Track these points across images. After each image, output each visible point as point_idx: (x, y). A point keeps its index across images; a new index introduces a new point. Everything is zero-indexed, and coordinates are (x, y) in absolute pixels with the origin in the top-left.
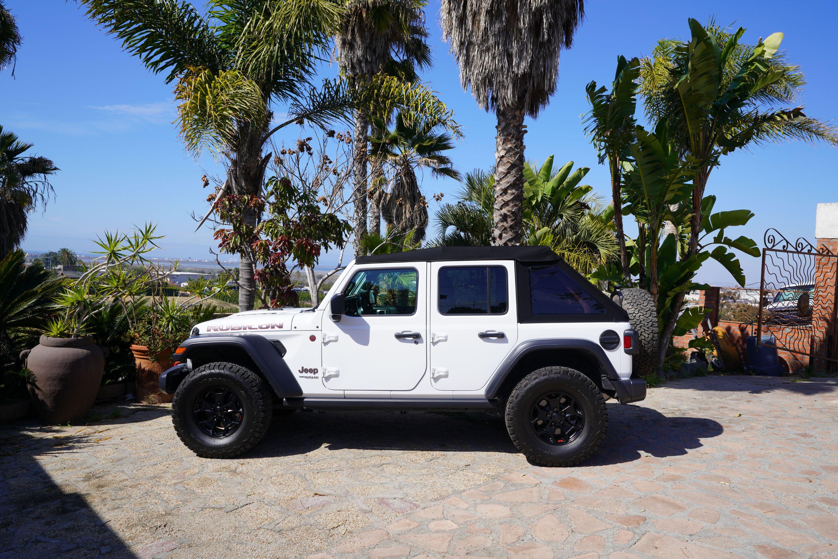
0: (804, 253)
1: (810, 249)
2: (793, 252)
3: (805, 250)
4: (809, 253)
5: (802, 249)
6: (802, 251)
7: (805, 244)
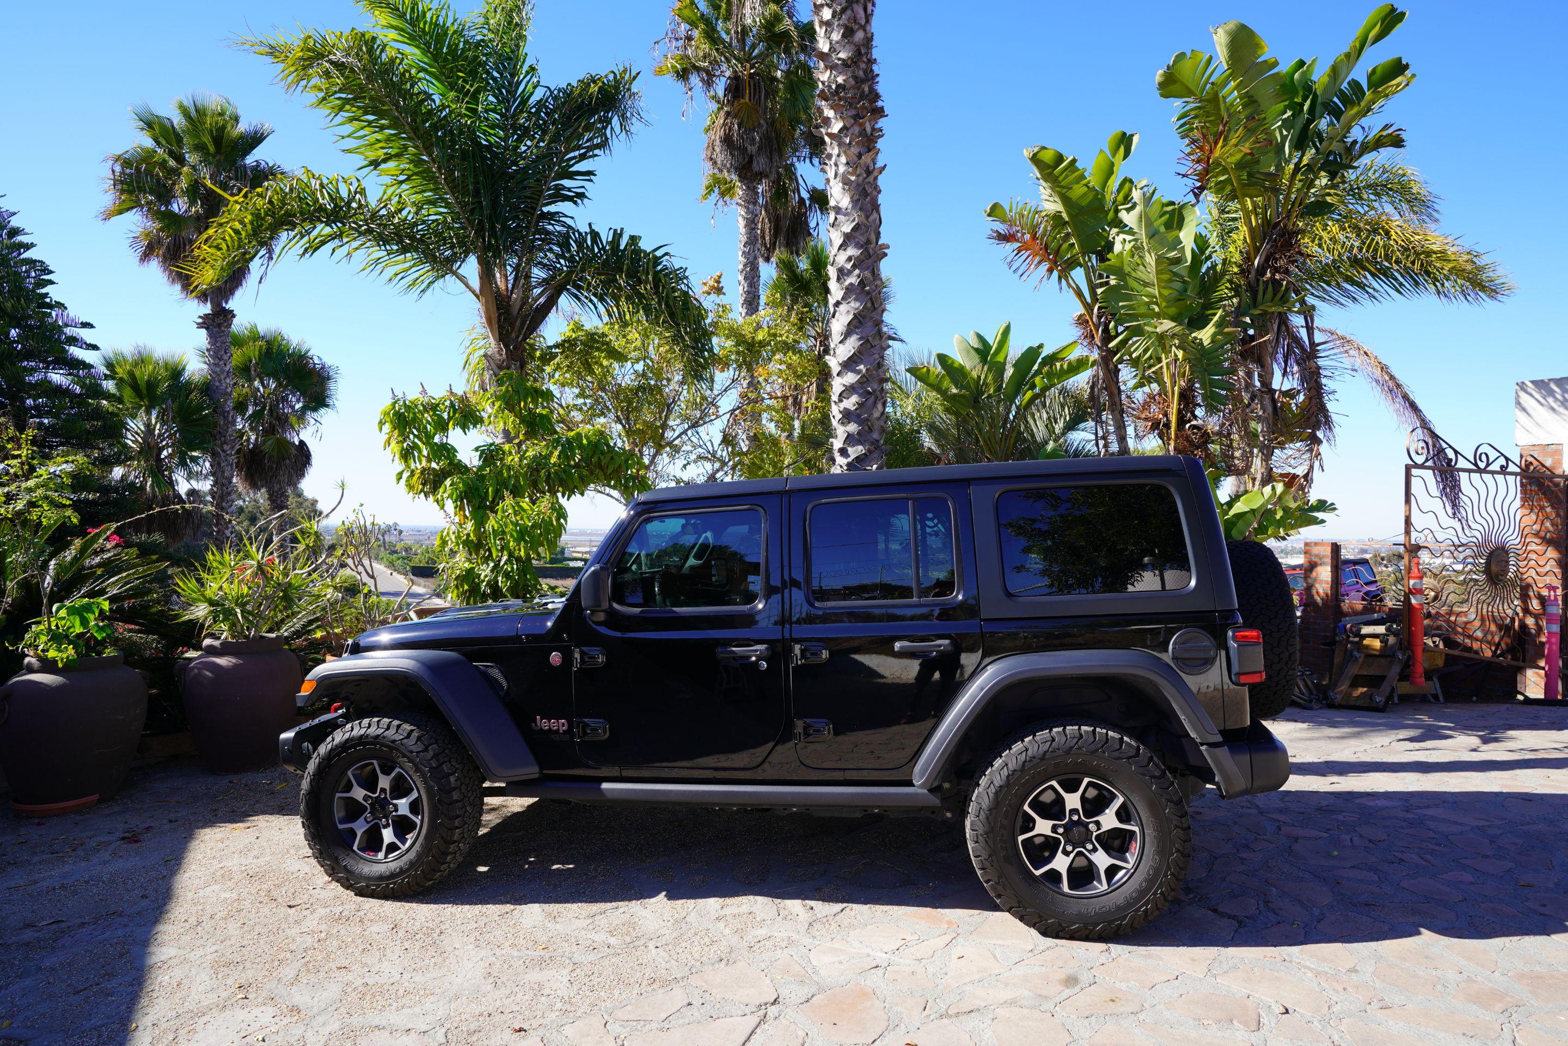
0: (1493, 473)
1: (1504, 463)
2: (1469, 471)
3: (1495, 467)
4: (1503, 471)
5: (1488, 465)
6: (1489, 469)
7: (1493, 455)
